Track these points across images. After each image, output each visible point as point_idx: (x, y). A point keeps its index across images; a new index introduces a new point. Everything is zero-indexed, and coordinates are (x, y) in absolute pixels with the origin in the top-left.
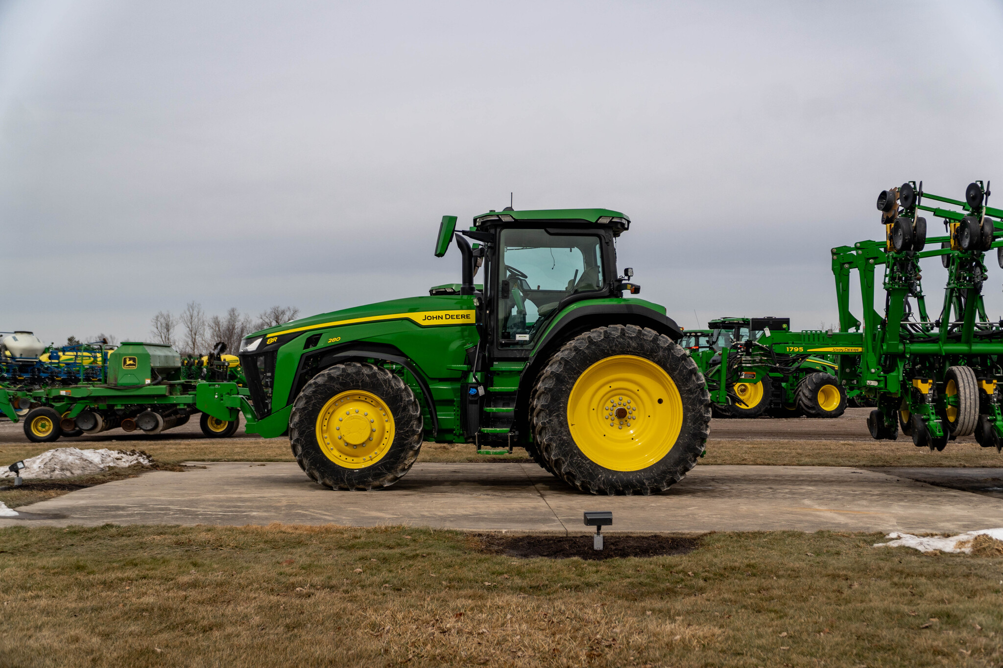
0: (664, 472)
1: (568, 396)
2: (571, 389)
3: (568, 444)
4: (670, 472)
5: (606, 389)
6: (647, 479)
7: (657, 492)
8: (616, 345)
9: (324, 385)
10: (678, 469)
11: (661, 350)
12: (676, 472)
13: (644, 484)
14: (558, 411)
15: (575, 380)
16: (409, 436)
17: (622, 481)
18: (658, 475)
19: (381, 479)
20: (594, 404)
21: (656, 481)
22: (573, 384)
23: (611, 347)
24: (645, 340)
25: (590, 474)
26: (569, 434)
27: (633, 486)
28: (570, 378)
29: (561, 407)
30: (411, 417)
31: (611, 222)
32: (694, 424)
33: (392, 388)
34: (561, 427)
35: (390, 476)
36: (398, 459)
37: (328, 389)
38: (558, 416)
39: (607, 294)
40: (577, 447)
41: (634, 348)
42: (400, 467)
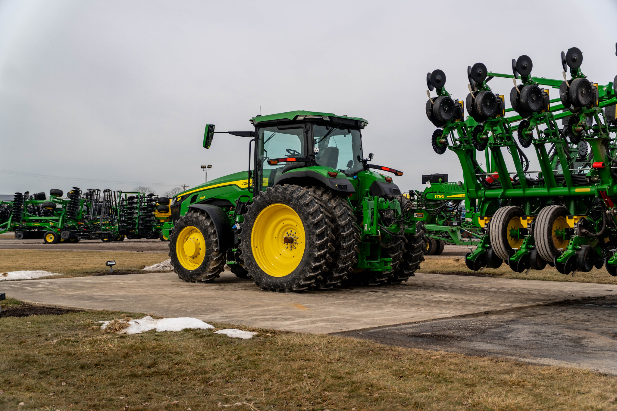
0: (294, 278)
1: (251, 229)
2: (253, 225)
3: (250, 258)
4: (297, 278)
5: (281, 225)
6: (285, 282)
7: (291, 291)
8: (272, 198)
9: (179, 223)
10: (302, 276)
11: (294, 200)
12: (300, 279)
13: (284, 286)
14: (246, 238)
15: (255, 219)
16: (210, 253)
17: (272, 283)
18: (291, 280)
19: (200, 277)
20: (276, 235)
21: (290, 283)
22: (254, 222)
23: (270, 199)
24: (286, 194)
25: (259, 277)
26: (251, 253)
27: (279, 287)
28: (252, 218)
29: (247, 236)
30: (212, 241)
31: (305, 119)
32: (310, 248)
33: (204, 225)
34: (247, 248)
35: (204, 275)
36: (206, 266)
37: (180, 225)
38: (246, 242)
39: (304, 165)
40: (255, 261)
41: (281, 199)
42: (208, 270)
